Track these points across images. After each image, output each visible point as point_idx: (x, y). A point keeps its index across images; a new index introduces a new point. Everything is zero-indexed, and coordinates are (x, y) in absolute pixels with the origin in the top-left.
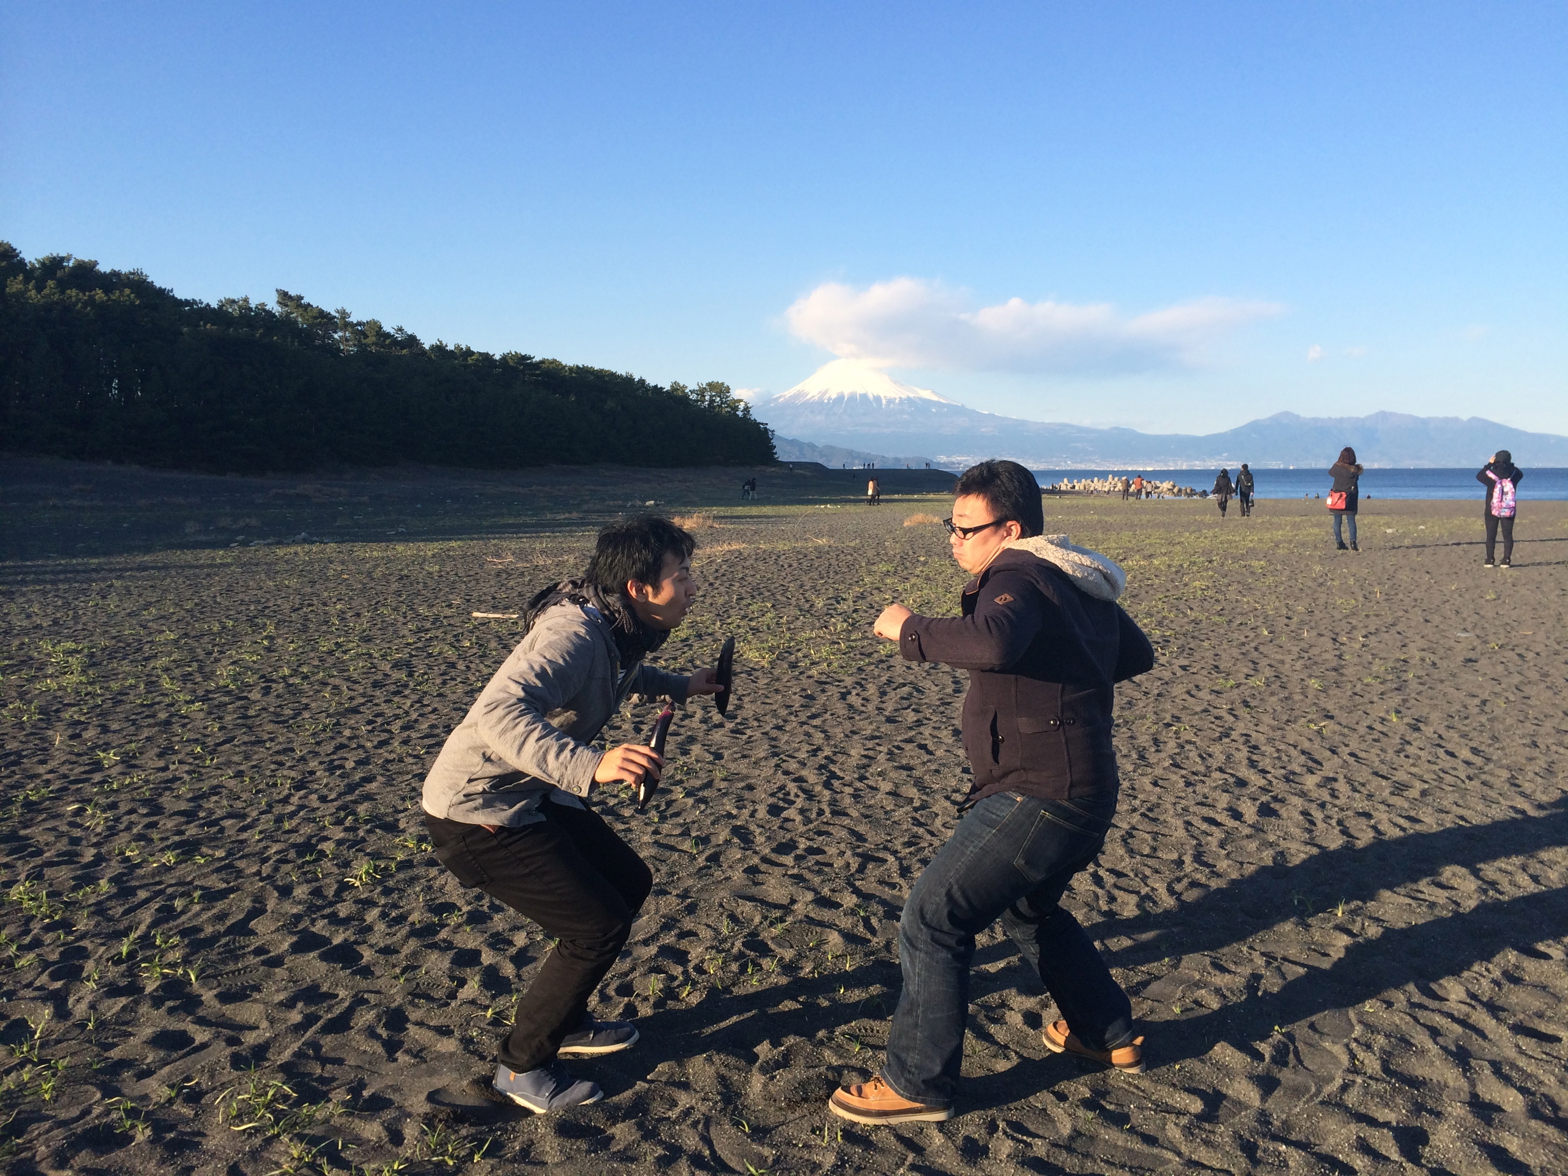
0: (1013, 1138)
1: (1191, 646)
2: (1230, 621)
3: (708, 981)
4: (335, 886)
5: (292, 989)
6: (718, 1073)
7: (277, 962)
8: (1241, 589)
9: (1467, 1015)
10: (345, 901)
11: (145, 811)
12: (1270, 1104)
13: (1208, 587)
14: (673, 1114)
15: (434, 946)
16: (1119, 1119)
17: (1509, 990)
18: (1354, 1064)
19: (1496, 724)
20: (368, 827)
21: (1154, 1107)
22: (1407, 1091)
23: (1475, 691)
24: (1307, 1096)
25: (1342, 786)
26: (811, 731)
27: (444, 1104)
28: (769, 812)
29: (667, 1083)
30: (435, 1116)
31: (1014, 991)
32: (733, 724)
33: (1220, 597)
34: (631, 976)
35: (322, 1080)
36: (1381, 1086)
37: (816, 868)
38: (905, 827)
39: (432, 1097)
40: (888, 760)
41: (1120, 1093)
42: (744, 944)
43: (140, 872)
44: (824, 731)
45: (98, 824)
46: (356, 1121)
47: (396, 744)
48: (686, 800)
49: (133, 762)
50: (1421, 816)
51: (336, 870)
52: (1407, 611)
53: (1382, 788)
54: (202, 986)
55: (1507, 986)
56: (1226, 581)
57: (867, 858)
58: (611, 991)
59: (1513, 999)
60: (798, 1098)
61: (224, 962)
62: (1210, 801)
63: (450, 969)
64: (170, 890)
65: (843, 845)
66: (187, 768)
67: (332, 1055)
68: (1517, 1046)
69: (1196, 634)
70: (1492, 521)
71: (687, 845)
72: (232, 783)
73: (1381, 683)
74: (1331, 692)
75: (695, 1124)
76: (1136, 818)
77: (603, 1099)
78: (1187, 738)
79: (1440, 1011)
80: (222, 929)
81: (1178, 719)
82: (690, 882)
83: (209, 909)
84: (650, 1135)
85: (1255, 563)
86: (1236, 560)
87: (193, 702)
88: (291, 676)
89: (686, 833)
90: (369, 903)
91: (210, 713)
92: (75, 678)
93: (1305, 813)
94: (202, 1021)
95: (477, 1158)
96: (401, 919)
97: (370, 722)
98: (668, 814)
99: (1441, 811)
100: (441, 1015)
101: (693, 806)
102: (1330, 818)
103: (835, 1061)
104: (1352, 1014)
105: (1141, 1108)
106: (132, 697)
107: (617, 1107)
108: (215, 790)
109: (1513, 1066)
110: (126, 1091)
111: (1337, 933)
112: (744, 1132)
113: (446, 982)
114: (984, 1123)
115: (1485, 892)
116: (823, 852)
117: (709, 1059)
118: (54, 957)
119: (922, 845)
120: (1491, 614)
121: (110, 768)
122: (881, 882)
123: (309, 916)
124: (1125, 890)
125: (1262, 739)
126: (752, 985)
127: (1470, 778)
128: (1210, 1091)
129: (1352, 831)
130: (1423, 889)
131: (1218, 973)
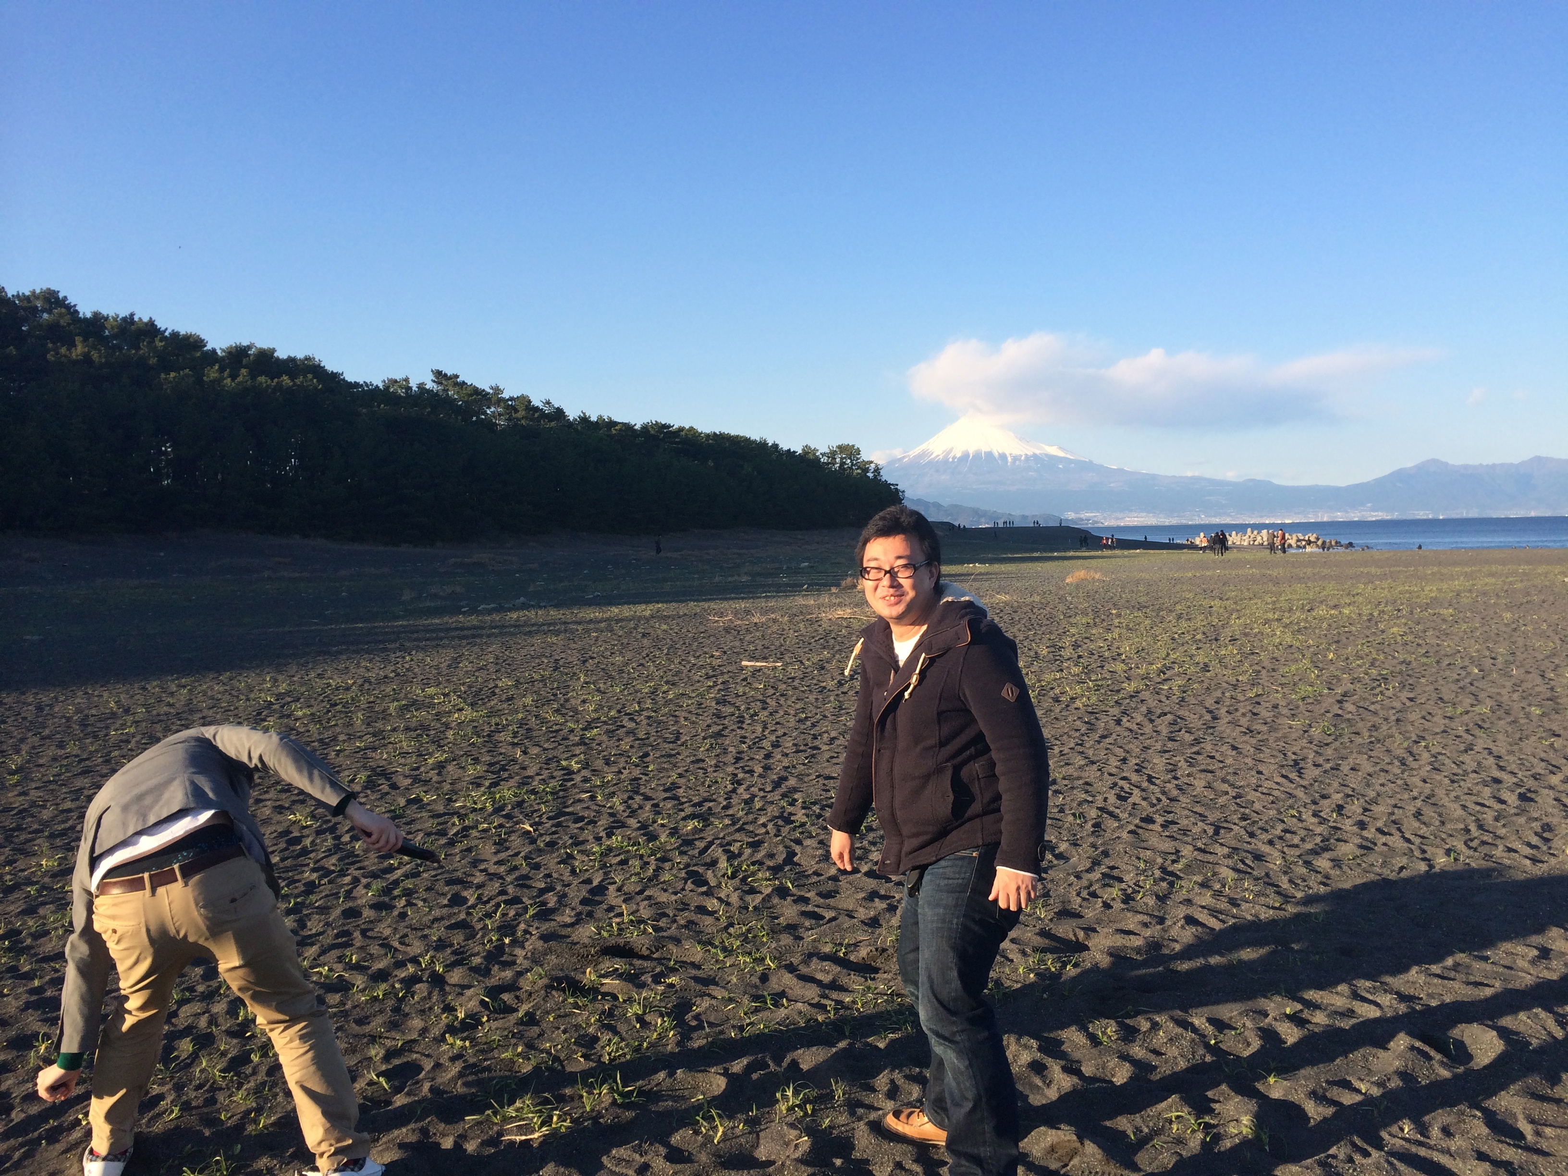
8: (1438, 634)
13: (1406, 633)
26: (1109, 746)
28: (1117, 799)
37: (1181, 832)
38: (1232, 809)
40: (1189, 766)
42: (1161, 873)
43: (683, 831)
44: (1120, 747)
45: (616, 805)
49: (593, 768)
56: (1421, 627)
57: (1216, 827)
61: (800, 878)
62: (1476, 792)
64: (717, 841)
74: (1552, 717)
78: (1437, 751)
80: (778, 863)
81: (1424, 738)
83: (757, 852)
85: (1443, 611)
86: (1423, 608)
91: (609, 737)
94: (820, 907)
97: (741, 742)
108: (675, 785)
116: (1179, 823)
118: (682, 876)
121: (580, 771)
122: (1238, 841)
124: (1431, 846)
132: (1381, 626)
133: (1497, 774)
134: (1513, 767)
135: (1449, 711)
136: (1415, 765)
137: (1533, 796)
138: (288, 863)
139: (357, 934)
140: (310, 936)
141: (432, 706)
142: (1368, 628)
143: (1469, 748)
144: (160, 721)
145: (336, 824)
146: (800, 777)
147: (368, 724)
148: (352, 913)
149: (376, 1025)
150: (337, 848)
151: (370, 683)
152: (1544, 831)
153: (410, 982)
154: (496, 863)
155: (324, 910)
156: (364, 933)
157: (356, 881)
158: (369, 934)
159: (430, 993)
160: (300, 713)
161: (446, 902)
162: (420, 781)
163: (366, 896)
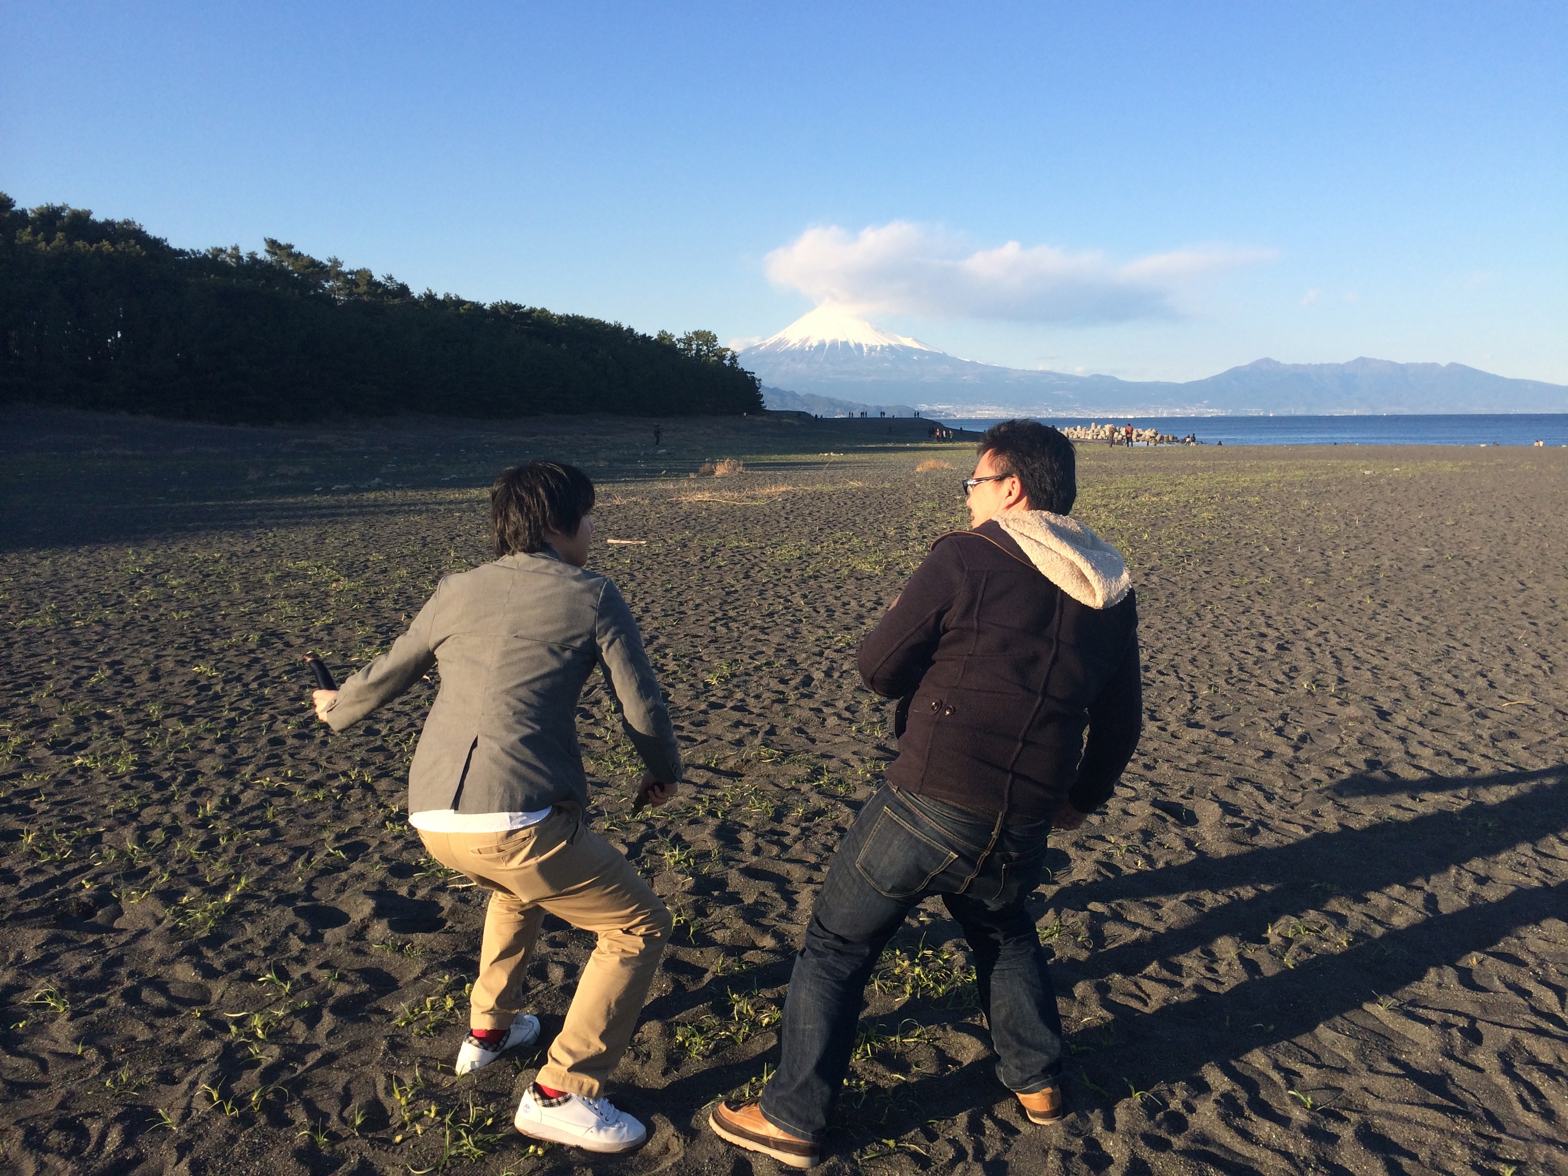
1: (1210, 558)
2: (1237, 542)
8: (1242, 518)
13: (1214, 518)
15: (791, 706)
18: (1343, 741)
19: (1442, 603)
22: (1371, 749)
23: (1430, 584)
33: (1225, 525)
36: (1357, 748)
52: (1380, 534)
56: (1228, 513)
62: (1243, 643)
63: (811, 714)
67: (782, 742)
69: (1211, 551)
73: (1359, 580)
74: (1321, 586)
78: (1220, 613)
81: (1211, 602)
85: (1251, 499)
86: (1234, 496)
90: (731, 690)
96: (759, 696)
109: (1428, 742)
120: (1448, 535)
123: (700, 695)
132: (1194, 511)
133: (1264, 630)
134: (1279, 625)
135: (1237, 581)
136: (1199, 624)
137: (1289, 646)
138: (204, 704)
139: (285, 756)
140: (243, 759)
141: (306, 577)
142: (1183, 513)
143: (1247, 610)
144: (32, 589)
145: (240, 675)
146: (669, 636)
147: (247, 592)
148: (277, 742)
149: (322, 818)
150: (247, 693)
151: (238, 557)
152: (1291, 671)
153: (345, 789)
154: (401, 704)
155: (249, 740)
156: (292, 755)
157: (273, 718)
158: (297, 756)
159: (364, 797)
160: (174, 583)
161: (361, 732)
162: (312, 640)
163: (287, 729)
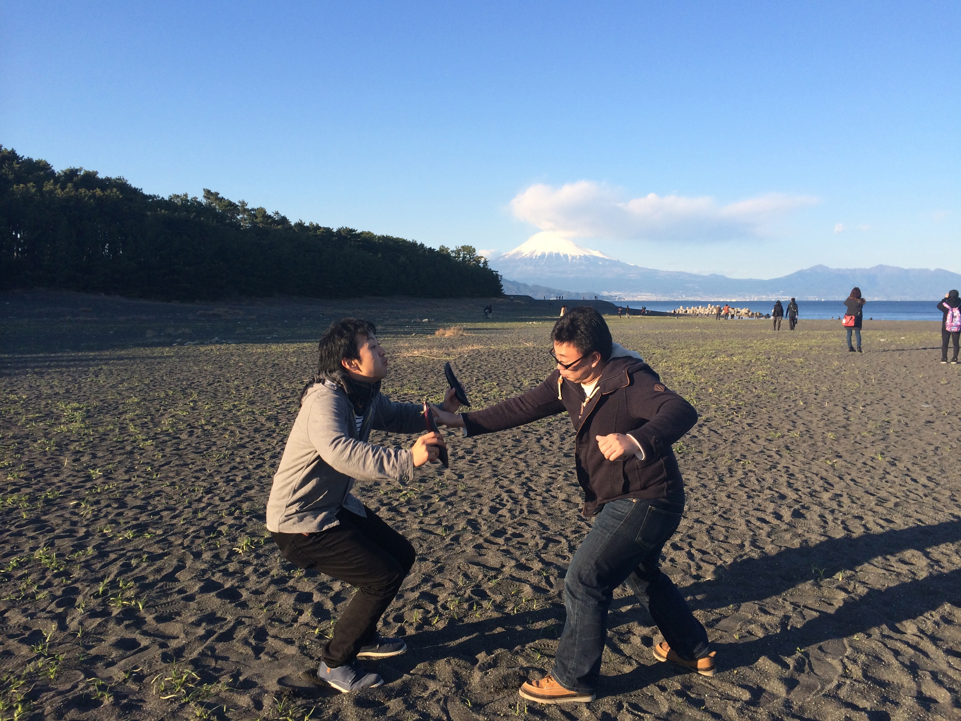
0: (632, 713)
1: (755, 411)
2: (780, 396)
3: (449, 614)
4: (227, 553)
5: (200, 614)
6: (453, 670)
7: (191, 598)
8: (787, 376)
9: (918, 643)
10: (233, 562)
11: (116, 506)
12: (792, 696)
13: (767, 375)
14: (425, 695)
15: (285, 590)
16: (698, 703)
17: (945, 628)
18: (845, 671)
19: (944, 462)
20: (248, 517)
21: (720, 696)
22: (878, 689)
23: (931, 441)
24: (815, 691)
25: (845, 500)
26: (518, 461)
27: (287, 685)
28: (490, 511)
29: (422, 676)
30: (282, 693)
31: (636, 624)
32: (470, 457)
33: (774, 381)
34: (403, 610)
35: (215, 669)
36: (861, 686)
37: (518, 546)
38: (573, 521)
39: (281, 681)
40: (564, 480)
41: (699, 687)
42: (472, 591)
43: (112, 542)
44: (526, 462)
45: (88, 513)
46: (235, 695)
47: (267, 467)
48: (440, 503)
49: (110, 476)
50: (894, 519)
51: (228, 543)
52: (890, 391)
53: (871, 502)
54: (147, 612)
55: (943, 625)
56: (778, 371)
57: (549, 540)
58: (390, 619)
59: (947, 634)
60: (502, 686)
61: (159, 597)
62: (762, 508)
63: (293, 604)
64: (129, 554)
65: (534, 533)
66: (142, 480)
67: (222, 654)
68: (948, 662)
69: (758, 404)
70: (946, 334)
71: (439, 531)
72: (168, 489)
73: (873, 436)
74: (841, 441)
75: (438, 701)
76: (716, 518)
77: (383, 684)
78: (750, 468)
79: (901, 641)
80: (159, 577)
81: (744, 457)
82: (441, 553)
83: (152, 566)
84: (410, 707)
85: (797, 360)
86: (785, 358)
87: (147, 440)
88: (206, 425)
89: (439, 523)
90: (247, 563)
91: (157, 447)
92: (78, 425)
93: (821, 516)
94: (145, 633)
95: (306, 718)
96: (266, 573)
97: (251, 453)
98: (429, 511)
99: (907, 516)
100: (287, 632)
101: (444, 507)
102: (837, 519)
103: (525, 664)
104: (845, 641)
105: (712, 697)
106: (111, 437)
107: (392, 690)
108: (158, 493)
109: (945, 674)
110: (99, 674)
111: (838, 591)
112: (468, 706)
113: (291, 612)
114: (615, 704)
115: (932, 566)
116: (522, 536)
117: (448, 662)
118: (59, 593)
119: (583, 533)
120: (943, 393)
121: (96, 479)
122: (557, 555)
123: (211, 571)
124: (707, 562)
125: (797, 470)
126: (476, 617)
127: (926, 496)
128: (755, 687)
129: (851, 528)
130: (893, 564)
131: (763, 615)
143: (774, 467)
